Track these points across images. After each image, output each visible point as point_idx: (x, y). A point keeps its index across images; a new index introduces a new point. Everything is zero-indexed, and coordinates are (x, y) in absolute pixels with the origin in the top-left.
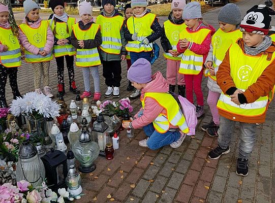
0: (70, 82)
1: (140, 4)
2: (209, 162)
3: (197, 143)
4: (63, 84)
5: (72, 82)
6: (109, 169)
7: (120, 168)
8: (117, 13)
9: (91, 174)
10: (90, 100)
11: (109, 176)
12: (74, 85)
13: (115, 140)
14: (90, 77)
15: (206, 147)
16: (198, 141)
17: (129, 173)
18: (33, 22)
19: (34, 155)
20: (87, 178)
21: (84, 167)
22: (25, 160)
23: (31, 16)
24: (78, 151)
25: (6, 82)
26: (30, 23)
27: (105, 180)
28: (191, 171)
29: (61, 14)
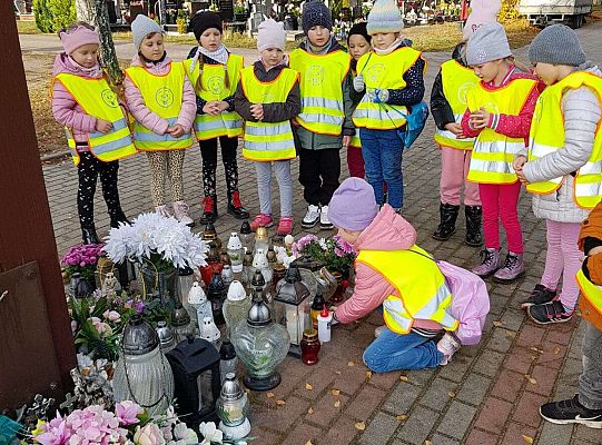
0: (229, 194)
2: (533, 381)
3: (507, 338)
4: (215, 197)
5: (232, 193)
6: (308, 386)
7: (332, 384)
8: (335, 46)
9: (270, 395)
10: (271, 234)
12: (237, 200)
13: (323, 321)
15: (527, 349)
16: (509, 333)
17: (352, 398)
18: (155, 62)
19: (153, 349)
20: (262, 404)
21: (255, 379)
22: (134, 358)
24: (244, 342)
25: (94, 190)
26: (148, 65)
27: (300, 409)
28: (491, 401)
29: (214, 46)
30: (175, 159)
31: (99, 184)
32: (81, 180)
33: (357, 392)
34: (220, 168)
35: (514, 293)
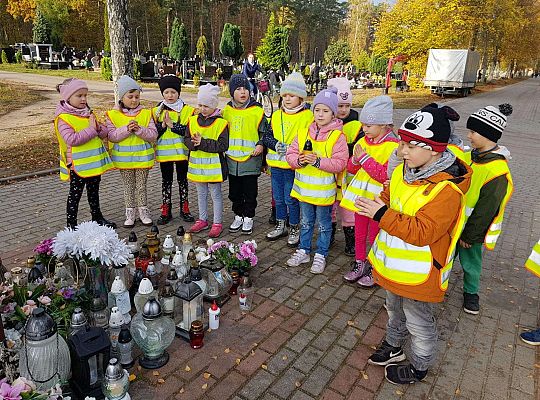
0: (181, 203)
1: (293, 90)
2: (366, 377)
3: (355, 336)
4: (170, 204)
5: (184, 203)
6: (188, 368)
7: (207, 367)
8: (253, 103)
9: (155, 373)
10: (195, 239)
11: (184, 381)
12: (186, 208)
13: (213, 313)
14: (208, 198)
15: (368, 347)
16: (357, 332)
17: (218, 381)
18: (129, 109)
19: (50, 336)
20: (146, 380)
21: (147, 359)
22: (34, 343)
23: (126, 101)
24: (142, 329)
26: (124, 110)
27: (175, 389)
28: (328, 393)
29: (171, 100)
30: (140, 177)
32: (72, 189)
33: (224, 376)
34: (175, 184)
35: (370, 298)
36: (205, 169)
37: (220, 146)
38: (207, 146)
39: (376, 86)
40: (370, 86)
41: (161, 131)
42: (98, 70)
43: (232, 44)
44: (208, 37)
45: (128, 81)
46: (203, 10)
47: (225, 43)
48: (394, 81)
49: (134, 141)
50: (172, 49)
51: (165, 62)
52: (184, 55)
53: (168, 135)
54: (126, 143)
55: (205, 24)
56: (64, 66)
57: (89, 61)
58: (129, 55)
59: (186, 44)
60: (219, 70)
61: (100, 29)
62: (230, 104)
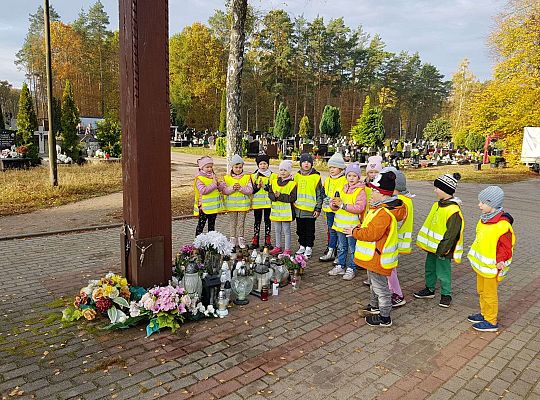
0: (266, 237)
4: (259, 237)
5: (268, 236)
7: (268, 308)
8: (314, 172)
9: (241, 307)
11: (256, 310)
12: (269, 240)
14: (281, 232)
17: (273, 313)
18: (236, 175)
21: (237, 299)
22: (188, 275)
29: (264, 169)
30: (241, 216)
31: (207, 224)
32: (199, 221)
33: (277, 312)
36: (281, 213)
37: (292, 198)
38: (282, 198)
39: (473, 162)
40: (466, 162)
41: (256, 190)
42: (213, 148)
43: (331, 124)
44: (311, 117)
45: (237, 158)
46: (307, 94)
47: (325, 123)
48: (493, 158)
49: (238, 194)
50: (276, 130)
51: (269, 140)
52: (287, 134)
53: (262, 192)
54: (233, 195)
55: (309, 105)
56: (185, 144)
57: (206, 140)
58: (239, 138)
59: (289, 125)
60: (315, 148)
61: (217, 111)
62: (299, 172)
